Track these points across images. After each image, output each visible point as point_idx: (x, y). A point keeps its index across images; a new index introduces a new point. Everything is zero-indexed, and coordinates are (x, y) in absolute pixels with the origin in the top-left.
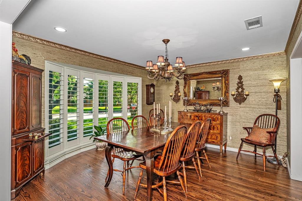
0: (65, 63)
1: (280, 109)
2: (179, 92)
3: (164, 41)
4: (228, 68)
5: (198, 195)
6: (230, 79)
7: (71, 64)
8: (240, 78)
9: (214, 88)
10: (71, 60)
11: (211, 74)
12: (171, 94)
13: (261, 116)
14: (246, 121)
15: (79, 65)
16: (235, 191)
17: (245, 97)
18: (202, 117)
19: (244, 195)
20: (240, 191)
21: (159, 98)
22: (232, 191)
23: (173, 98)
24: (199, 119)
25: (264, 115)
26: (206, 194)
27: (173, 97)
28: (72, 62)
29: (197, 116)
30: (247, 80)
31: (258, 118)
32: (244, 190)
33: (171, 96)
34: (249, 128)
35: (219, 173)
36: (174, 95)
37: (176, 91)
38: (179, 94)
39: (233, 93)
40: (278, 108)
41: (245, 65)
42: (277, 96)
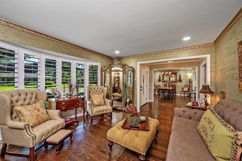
4: (177, 72)
13: (186, 85)
14: (181, 86)
30: (182, 76)
33: (158, 80)
37: (159, 78)
38: (161, 79)
39: (178, 79)
40: (190, 83)
41: (181, 72)
42: (190, 80)
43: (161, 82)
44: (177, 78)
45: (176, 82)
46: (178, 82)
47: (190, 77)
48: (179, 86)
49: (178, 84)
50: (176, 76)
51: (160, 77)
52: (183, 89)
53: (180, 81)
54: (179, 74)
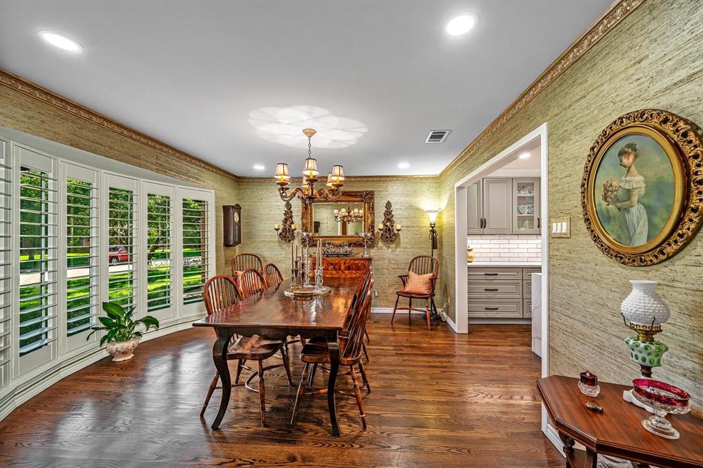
0: (27, 130)
1: (436, 248)
2: (292, 223)
3: (305, 132)
4: (373, 189)
5: (381, 383)
6: (376, 205)
7: (47, 138)
8: (389, 205)
9: (337, 217)
10: (47, 128)
11: (348, 196)
12: (276, 227)
13: (416, 258)
14: (396, 266)
15: (71, 145)
16: (418, 364)
17: (396, 232)
18: (341, 265)
19: (429, 364)
20: (422, 362)
21: (249, 232)
22: (415, 364)
23: (281, 234)
24: (335, 269)
25: (419, 257)
26: (390, 379)
27: (280, 231)
28: (50, 131)
29: (332, 264)
30: (397, 209)
31: (413, 261)
32: (426, 359)
33: (277, 230)
34: (404, 276)
35: (385, 346)
36: (281, 227)
37: (285, 221)
38: (293, 226)
39: (381, 226)
40: (434, 246)
41: (395, 187)
42: (433, 231)
43: (297, 242)
44: (373, 222)
45: (372, 243)
46: (380, 244)
47: (433, 218)
48: (386, 262)
49: (382, 254)
50: (372, 209)
51: (288, 216)
52: (404, 279)
53: (390, 235)
54: (384, 202)
